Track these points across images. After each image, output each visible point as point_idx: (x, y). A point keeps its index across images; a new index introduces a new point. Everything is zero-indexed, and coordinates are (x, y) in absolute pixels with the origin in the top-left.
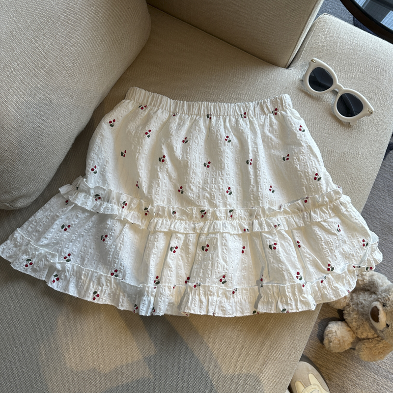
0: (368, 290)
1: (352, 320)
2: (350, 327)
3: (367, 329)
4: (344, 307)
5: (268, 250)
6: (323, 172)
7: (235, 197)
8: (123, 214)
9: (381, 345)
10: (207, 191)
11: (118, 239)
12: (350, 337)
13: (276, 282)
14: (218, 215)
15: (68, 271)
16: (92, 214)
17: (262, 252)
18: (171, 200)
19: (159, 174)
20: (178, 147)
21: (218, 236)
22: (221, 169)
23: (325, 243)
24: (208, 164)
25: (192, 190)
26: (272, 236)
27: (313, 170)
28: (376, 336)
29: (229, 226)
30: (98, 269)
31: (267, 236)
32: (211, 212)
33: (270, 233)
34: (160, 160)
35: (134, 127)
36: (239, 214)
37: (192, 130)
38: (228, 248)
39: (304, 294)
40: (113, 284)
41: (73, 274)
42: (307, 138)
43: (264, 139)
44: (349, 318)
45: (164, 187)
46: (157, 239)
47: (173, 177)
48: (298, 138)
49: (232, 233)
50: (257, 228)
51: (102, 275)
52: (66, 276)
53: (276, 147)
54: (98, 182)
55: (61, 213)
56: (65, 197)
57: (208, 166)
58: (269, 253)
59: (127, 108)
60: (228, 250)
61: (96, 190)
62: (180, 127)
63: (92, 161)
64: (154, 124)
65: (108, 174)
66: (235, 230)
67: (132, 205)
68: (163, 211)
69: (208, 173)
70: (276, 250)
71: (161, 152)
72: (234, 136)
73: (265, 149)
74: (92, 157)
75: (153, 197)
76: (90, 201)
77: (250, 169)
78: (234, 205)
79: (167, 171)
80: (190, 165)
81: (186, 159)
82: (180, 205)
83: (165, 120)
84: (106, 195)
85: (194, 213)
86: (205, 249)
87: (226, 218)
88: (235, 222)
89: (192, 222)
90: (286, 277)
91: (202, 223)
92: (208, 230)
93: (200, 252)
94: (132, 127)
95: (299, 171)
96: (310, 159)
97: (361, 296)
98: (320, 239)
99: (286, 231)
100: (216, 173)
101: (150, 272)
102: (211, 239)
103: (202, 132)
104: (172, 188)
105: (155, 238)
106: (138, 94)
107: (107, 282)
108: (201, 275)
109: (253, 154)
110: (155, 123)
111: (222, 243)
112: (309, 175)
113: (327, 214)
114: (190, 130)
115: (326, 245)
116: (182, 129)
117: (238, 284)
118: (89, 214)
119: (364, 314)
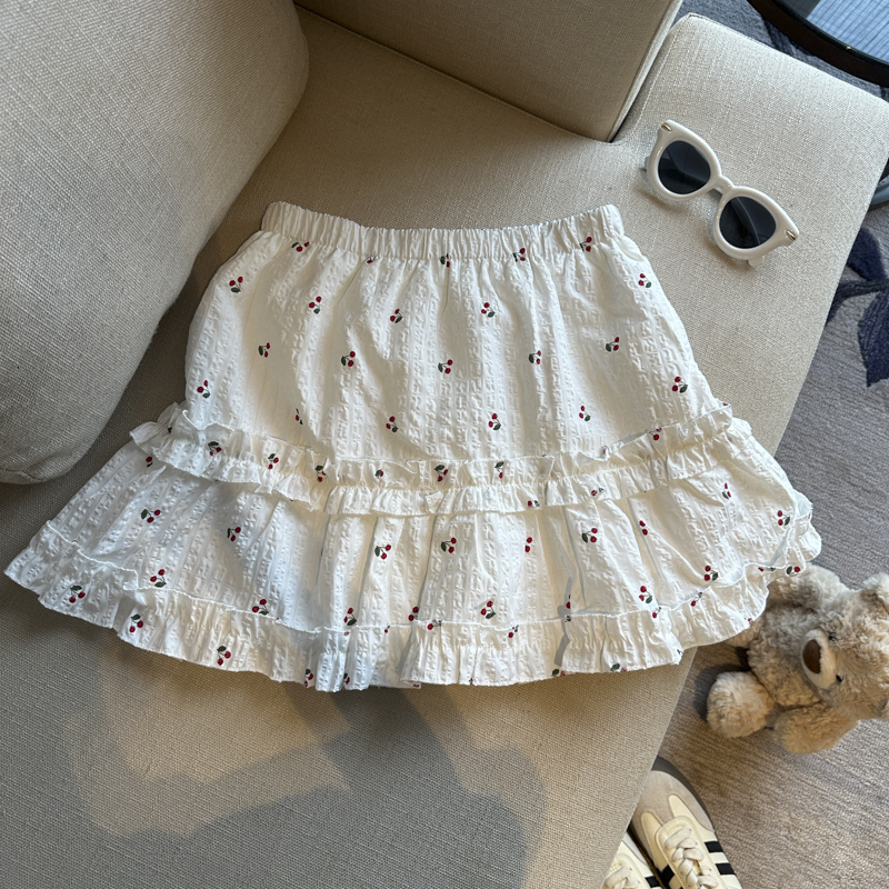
0: (800, 605)
1: (767, 668)
2: (762, 684)
3: (798, 688)
4: (749, 643)
5: (580, 543)
6: (691, 373)
7: (507, 435)
8: (272, 481)
9: (827, 719)
10: (447, 424)
11: (264, 534)
12: (762, 705)
13: (597, 610)
14: (473, 475)
15: (161, 606)
16: (204, 483)
17: (568, 547)
18: (372, 446)
19: (344, 392)
20: (381, 330)
21: (475, 519)
22: (476, 375)
23: (697, 522)
24: (448, 367)
25: (415, 424)
26: (588, 515)
27: (669, 370)
28: (816, 700)
29: (496, 497)
30: (225, 600)
31: (578, 514)
32: (457, 468)
33: (583, 507)
34: (343, 361)
35: (284, 291)
36: (516, 469)
37: (409, 293)
38: (496, 543)
39: (657, 631)
40: (258, 630)
41: (172, 612)
42: (656, 300)
43: (565, 305)
44: (760, 666)
45: (355, 420)
46: (346, 531)
47: (374, 397)
48: (637, 302)
49: (504, 511)
50: (555, 499)
51: (233, 612)
52: (157, 618)
53: (590, 323)
54: (213, 415)
55: (138, 486)
56: (145, 449)
57: (448, 371)
58: (583, 550)
59: (266, 250)
60: (498, 549)
61: (210, 434)
62: (383, 287)
63: (199, 373)
64: (328, 285)
65: (235, 397)
66: (510, 503)
67: (289, 461)
68: (357, 472)
69: (448, 386)
70: (597, 543)
71: (346, 345)
72: (500, 303)
73: (568, 327)
74: (198, 361)
75: (334, 443)
76: (199, 457)
77: (536, 372)
78: (506, 451)
79: (361, 384)
80: (410, 370)
81: (399, 357)
82: (390, 455)
83: (350, 273)
84: (232, 444)
85: (422, 472)
86: (448, 548)
87: (490, 480)
88: (510, 488)
89: (418, 492)
90: (619, 599)
91: (439, 493)
92: (453, 507)
93: (437, 554)
94: (280, 290)
95: (641, 373)
96: (663, 346)
97: (783, 618)
98: (687, 516)
99: (615, 502)
100: (466, 384)
101: (336, 601)
102: (461, 526)
103: (432, 295)
104: (372, 422)
105: (342, 529)
106: (289, 219)
107: (244, 627)
108: (442, 602)
109: (541, 340)
110: (329, 281)
111: (483, 534)
112: (661, 381)
113: (701, 462)
114: (405, 294)
115: (701, 528)
116: (389, 291)
117: (521, 615)
118: (197, 485)
119: (790, 656)
